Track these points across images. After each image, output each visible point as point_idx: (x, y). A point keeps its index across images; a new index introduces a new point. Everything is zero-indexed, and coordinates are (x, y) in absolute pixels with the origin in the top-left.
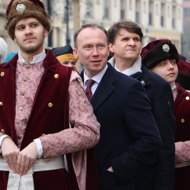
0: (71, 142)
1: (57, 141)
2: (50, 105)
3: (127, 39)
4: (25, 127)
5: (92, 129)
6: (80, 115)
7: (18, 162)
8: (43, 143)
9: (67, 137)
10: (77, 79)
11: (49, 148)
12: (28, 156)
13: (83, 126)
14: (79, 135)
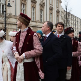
0: (33, 54)
1: (29, 54)
2: (28, 43)
3: (59, 27)
4: (21, 50)
5: (39, 50)
6: (36, 46)
7: (19, 59)
8: (25, 54)
9: (32, 52)
10: (35, 35)
11: (27, 56)
12: (21, 58)
13: (37, 49)
14: (35, 52)
